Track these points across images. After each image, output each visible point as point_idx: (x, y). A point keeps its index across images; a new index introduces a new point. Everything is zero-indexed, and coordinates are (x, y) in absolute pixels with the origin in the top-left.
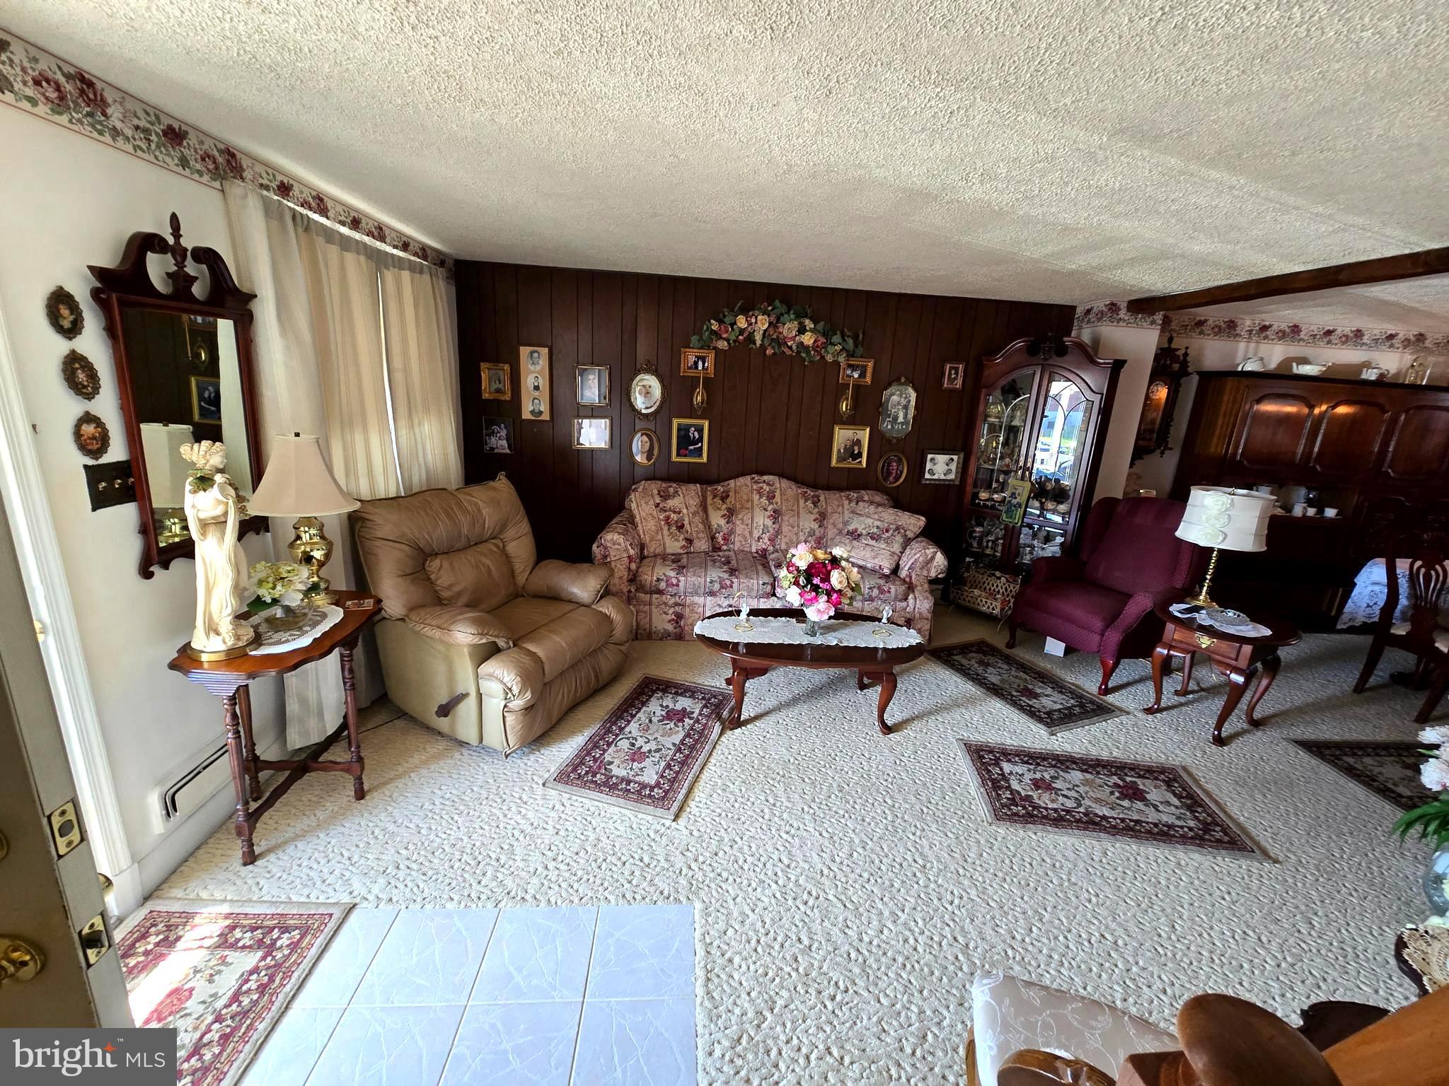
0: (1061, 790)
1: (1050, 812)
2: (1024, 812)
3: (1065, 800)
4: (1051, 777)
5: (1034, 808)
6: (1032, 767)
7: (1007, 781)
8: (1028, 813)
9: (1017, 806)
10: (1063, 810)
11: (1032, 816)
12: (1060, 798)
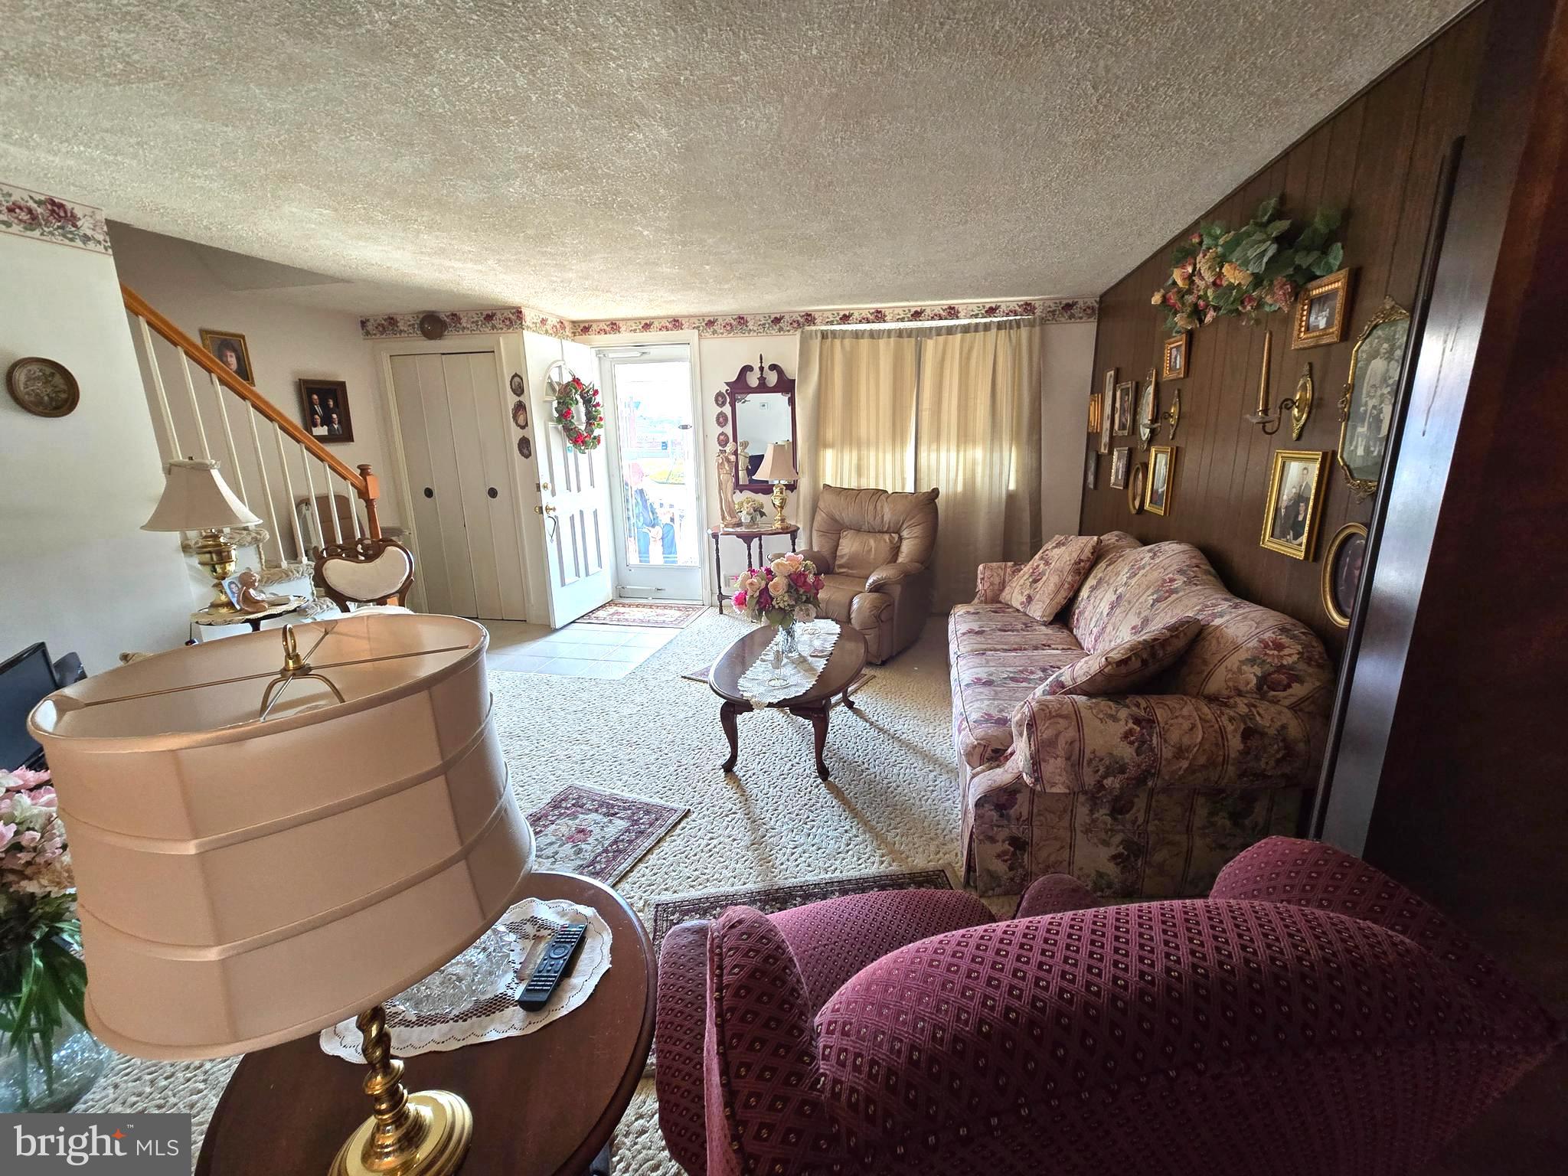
0: (560, 846)
1: (548, 822)
2: (564, 805)
3: (549, 841)
4: (581, 850)
5: (561, 814)
6: (607, 843)
7: (606, 815)
8: (560, 807)
9: (573, 805)
10: (541, 831)
11: (555, 807)
12: (554, 839)
